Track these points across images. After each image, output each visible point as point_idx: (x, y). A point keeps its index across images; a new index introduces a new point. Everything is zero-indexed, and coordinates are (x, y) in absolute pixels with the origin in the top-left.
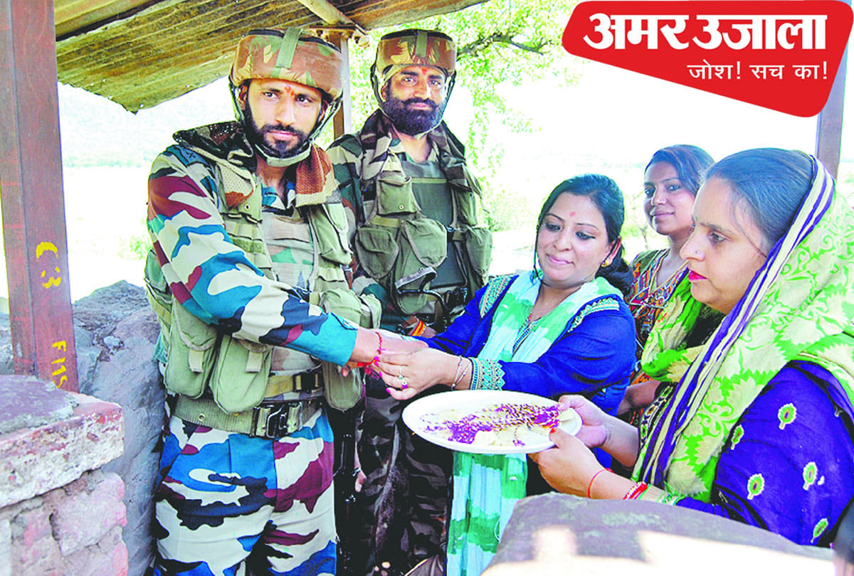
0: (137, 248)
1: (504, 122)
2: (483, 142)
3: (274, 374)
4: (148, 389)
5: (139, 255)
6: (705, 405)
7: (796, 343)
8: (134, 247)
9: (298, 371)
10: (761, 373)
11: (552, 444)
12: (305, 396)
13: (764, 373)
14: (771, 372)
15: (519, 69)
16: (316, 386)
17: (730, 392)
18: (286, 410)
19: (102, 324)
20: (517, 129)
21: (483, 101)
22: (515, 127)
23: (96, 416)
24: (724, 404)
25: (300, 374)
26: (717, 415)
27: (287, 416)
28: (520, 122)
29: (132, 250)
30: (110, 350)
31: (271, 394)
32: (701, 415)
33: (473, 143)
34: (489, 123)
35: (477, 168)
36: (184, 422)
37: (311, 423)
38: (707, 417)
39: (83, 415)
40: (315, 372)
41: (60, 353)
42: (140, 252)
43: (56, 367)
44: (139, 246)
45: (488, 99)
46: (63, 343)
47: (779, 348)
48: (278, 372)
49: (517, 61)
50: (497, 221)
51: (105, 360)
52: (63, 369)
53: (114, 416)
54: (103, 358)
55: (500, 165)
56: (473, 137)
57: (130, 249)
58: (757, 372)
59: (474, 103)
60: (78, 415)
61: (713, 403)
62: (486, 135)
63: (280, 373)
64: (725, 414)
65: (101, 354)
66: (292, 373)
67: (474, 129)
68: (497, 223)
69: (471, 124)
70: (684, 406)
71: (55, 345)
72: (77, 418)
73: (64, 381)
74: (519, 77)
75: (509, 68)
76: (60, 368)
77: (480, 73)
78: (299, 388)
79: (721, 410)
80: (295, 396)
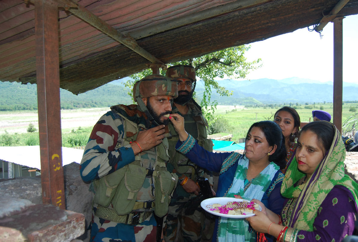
0: (71, 142)
1: (217, 92)
2: (209, 100)
3: (137, 201)
4: (87, 206)
5: (72, 145)
6: (309, 202)
7: (335, 180)
8: (70, 142)
9: (146, 201)
10: (326, 190)
11: (254, 214)
12: (147, 210)
13: (327, 190)
14: (329, 189)
15: (222, 71)
16: (152, 206)
17: (317, 197)
18: (139, 215)
19: (69, 180)
20: (222, 94)
21: (209, 84)
22: (221, 94)
23: (76, 219)
24: (315, 201)
25: (147, 202)
26: (313, 205)
27: (139, 217)
28: (223, 92)
29: (69, 143)
30: (72, 191)
31: (135, 209)
32: (308, 205)
33: (205, 100)
34: (211, 92)
35: (207, 110)
36: (100, 218)
37: (148, 219)
38: (310, 205)
39: (71, 219)
40: (152, 201)
41: (59, 195)
42: (72, 144)
43: (58, 200)
44: (72, 142)
45: (210, 83)
46: (60, 191)
47: (331, 182)
48: (139, 200)
49: (222, 68)
50: (215, 129)
51: (71, 195)
52: (60, 201)
53: (82, 219)
54: (70, 194)
55: (216, 108)
56: (205, 98)
57: (68, 142)
58: (325, 190)
59: (205, 85)
60: (69, 219)
61: (312, 201)
62: (210, 97)
63: (139, 201)
64: (316, 204)
65: (70, 192)
66: (143, 201)
67: (206, 95)
68: (215, 130)
69: (204, 93)
70: (302, 203)
71: (58, 192)
72: (69, 220)
73: (60, 205)
74: (222, 75)
75: (219, 72)
76: (59, 200)
77: (207, 73)
78: (145, 207)
79: (315, 203)
80: (144, 210)
